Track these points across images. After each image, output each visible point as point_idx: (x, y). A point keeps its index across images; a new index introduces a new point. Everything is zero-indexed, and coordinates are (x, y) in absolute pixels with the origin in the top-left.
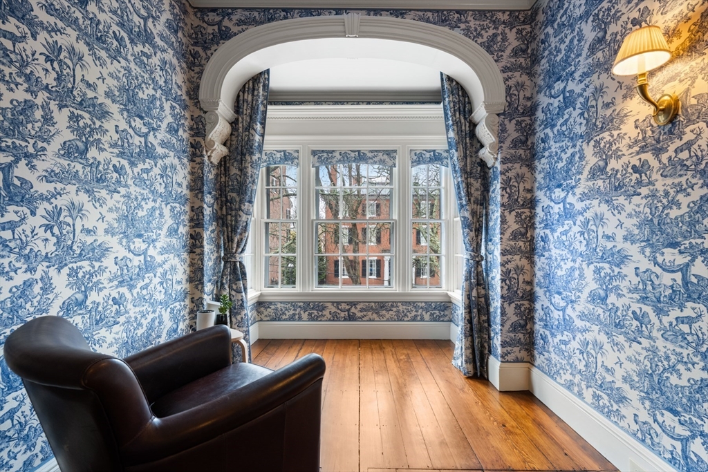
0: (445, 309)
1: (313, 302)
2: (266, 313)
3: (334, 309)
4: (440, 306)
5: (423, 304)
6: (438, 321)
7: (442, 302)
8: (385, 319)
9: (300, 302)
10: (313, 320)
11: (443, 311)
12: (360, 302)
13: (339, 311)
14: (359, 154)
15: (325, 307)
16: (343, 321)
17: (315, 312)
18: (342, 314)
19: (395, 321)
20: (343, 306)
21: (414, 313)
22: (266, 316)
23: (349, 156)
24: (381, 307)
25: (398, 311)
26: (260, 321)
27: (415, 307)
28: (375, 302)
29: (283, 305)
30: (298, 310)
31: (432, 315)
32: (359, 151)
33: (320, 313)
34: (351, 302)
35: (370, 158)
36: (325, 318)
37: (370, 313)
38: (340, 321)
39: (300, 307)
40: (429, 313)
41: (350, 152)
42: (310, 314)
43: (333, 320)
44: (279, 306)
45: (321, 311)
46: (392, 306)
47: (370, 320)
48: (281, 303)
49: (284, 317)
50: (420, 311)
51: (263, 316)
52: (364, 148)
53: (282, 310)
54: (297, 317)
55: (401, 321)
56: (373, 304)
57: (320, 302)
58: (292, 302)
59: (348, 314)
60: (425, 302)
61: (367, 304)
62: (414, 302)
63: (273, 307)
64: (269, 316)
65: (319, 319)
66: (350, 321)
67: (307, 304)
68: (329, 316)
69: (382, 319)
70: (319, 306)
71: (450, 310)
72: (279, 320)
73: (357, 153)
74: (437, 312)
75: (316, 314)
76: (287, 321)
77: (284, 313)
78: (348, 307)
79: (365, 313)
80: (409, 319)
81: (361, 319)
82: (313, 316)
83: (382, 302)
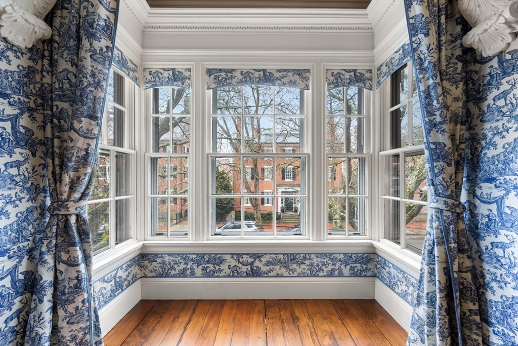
0: (368, 262)
1: (208, 254)
2: (150, 268)
3: (233, 263)
4: (363, 259)
5: (342, 256)
6: (360, 276)
7: (364, 254)
8: (296, 274)
9: (192, 254)
10: (209, 276)
11: (366, 264)
12: (266, 254)
13: (240, 265)
14: (264, 73)
15: (223, 260)
16: (245, 277)
17: (211, 266)
18: (244, 269)
19: (308, 276)
20: (246, 259)
21: (330, 267)
22: (151, 271)
23: (252, 76)
24: (291, 260)
25: (312, 265)
26: (144, 277)
27: (332, 259)
28: (284, 254)
29: (171, 258)
30: (190, 264)
31: (352, 269)
32: (264, 70)
33: (217, 267)
34: (255, 254)
35: (278, 79)
36: (223, 274)
37: (277, 267)
38: (241, 277)
39: (192, 260)
40: (348, 267)
41: (253, 71)
42: (204, 269)
43: (233, 276)
44: (167, 258)
45: (218, 265)
46: (305, 258)
47: (278, 276)
48: (169, 255)
49: (173, 272)
50: (338, 264)
51: (147, 272)
52: (270, 66)
53: (170, 264)
54: (188, 272)
55: (315, 276)
56: (281, 256)
57: (217, 254)
58: (183, 254)
59: (251, 268)
60: (345, 254)
61: (274, 256)
62: (331, 254)
63: (159, 260)
64: (155, 271)
65: (216, 275)
66: (253, 276)
67: (201, 256)
68: (228, 271)
69: (292, 275)
70: (215, 259)
71: (374, 263)
72: (167, 276)
73: (262, 73)
74: (358, 265)
75: (212, 268)
76: (176, 277)
77: (172, 268)
78: (250, 260)
79: (272, 267)
80: (325, 273)
81: (266, 274)
82: (208, 271)
83: (292, 254)
